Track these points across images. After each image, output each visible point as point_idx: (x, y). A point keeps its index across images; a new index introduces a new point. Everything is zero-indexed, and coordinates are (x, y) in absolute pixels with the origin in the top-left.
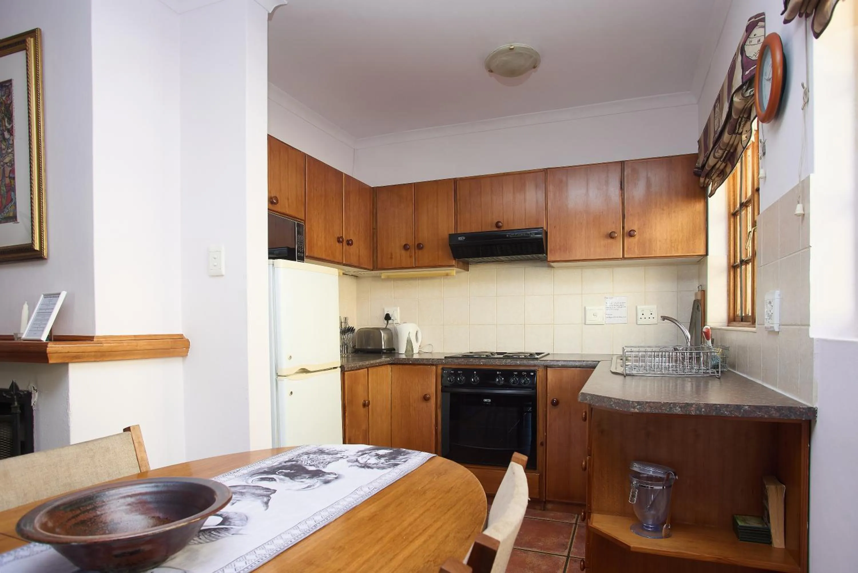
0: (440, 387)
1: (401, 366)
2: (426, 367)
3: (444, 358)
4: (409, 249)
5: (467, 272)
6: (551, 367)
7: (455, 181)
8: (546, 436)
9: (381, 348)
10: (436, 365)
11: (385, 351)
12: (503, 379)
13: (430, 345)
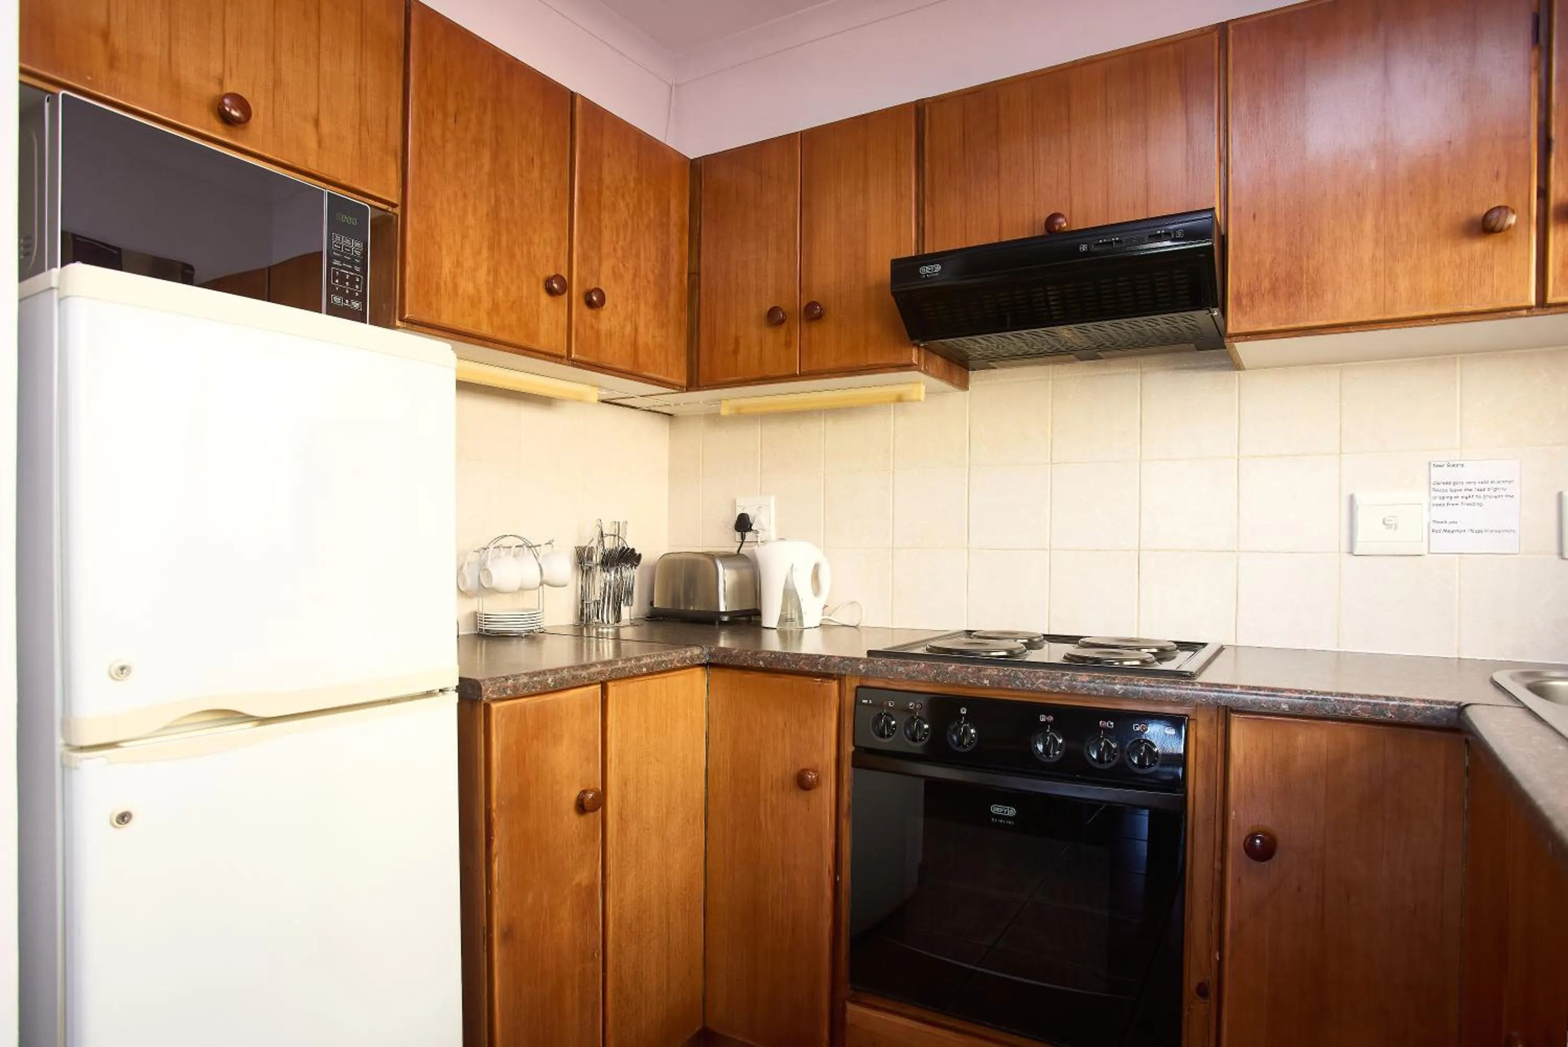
0: (849, 749)
1: (736, 675)
2: (807, 681)
3: (865, 656)
4: (782, 322)
5: (961, 393)
6: (1243, 710)
7: (920, 109)
8: (1220, 963)
9: (714, 609)
10: (840, 678)
11: (726, 619)
12: (1060, 741)
13: (853, 603)
